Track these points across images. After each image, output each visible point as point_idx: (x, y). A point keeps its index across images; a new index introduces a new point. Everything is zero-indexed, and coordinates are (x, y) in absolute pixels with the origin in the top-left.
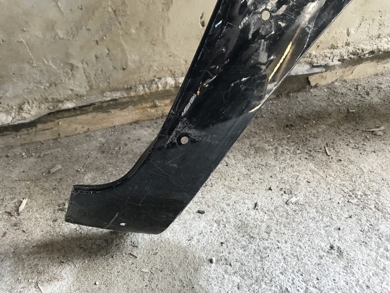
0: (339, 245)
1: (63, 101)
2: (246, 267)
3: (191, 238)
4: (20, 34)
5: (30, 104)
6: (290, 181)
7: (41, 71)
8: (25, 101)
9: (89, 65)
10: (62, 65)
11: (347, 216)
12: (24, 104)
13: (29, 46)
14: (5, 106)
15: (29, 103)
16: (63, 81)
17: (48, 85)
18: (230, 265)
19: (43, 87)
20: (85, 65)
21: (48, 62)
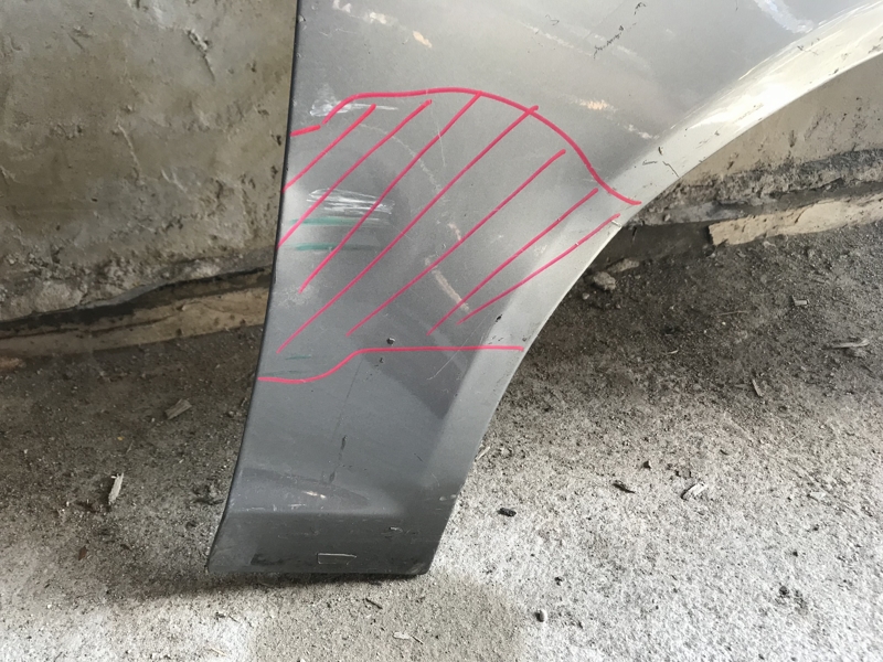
0: (797, 588)
1: (193, 260)
2: (612, 631)
3: (491, 568)
4: (118, 117)
5: (122, 265)
6: (686, 449)
7: (153, 195)
8: (112, 258)
9: (258, 186)
10: (199, 184)
11: (808, 527)
12: (108, 264)
13: (134, 144)
14: (67, 268)
15: (118, 264)
16: (198, 219)
17: (164, 226)
18: (580, 625)
19: (152, 230)
20: (248, 187)
21: (171, 177)
